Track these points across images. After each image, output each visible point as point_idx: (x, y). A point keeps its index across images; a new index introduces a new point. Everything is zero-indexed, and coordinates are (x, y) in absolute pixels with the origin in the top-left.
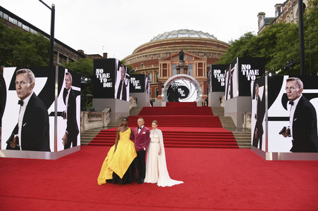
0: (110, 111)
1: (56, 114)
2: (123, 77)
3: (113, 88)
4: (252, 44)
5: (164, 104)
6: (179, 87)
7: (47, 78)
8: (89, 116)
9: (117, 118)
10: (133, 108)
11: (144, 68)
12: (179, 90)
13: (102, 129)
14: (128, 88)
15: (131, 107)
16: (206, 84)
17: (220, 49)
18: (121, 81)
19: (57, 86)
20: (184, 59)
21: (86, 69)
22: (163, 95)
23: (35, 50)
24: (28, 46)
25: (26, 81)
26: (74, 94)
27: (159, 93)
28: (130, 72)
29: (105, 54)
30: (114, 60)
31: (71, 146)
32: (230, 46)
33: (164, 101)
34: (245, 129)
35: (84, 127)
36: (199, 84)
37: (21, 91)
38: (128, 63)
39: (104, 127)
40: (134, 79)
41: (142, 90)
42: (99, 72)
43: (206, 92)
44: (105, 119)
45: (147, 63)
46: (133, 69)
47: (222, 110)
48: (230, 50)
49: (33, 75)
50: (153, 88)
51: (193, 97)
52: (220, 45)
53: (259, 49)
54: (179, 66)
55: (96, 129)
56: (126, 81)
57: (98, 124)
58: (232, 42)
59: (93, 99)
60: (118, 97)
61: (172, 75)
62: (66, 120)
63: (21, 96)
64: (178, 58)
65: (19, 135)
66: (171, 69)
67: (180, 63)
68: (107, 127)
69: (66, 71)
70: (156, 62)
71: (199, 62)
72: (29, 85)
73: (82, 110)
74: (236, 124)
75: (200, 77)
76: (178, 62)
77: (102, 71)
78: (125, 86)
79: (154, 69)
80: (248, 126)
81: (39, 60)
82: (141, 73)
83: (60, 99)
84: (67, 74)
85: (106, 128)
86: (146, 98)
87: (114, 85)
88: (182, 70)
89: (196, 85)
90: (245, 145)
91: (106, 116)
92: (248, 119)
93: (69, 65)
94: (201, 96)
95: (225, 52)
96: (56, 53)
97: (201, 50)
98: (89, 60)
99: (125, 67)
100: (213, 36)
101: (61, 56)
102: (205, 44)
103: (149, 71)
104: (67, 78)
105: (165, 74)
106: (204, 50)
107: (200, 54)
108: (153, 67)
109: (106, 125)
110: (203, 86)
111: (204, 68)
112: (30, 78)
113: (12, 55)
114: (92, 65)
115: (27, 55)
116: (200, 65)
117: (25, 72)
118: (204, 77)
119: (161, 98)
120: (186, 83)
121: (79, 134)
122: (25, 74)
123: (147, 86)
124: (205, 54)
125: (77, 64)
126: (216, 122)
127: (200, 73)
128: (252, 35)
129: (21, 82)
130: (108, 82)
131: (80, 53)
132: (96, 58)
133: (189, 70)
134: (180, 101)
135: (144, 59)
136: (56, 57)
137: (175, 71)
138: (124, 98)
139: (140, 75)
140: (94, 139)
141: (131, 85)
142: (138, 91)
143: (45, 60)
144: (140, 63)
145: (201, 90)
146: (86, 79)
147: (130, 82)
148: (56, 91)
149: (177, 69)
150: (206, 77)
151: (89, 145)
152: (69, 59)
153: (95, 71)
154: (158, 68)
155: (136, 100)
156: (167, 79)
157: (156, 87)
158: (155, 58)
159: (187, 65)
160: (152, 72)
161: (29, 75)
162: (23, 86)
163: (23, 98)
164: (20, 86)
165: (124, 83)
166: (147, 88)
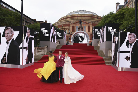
0: (47, 47)
1: (23, 48)
2: (53, 31)
3: (49, 37)
4: (113, 17)
5: (72, 44)
7: (18, 32)
8: (38, 49)
10: (58, 46)
11: (63, 28)
13: (44, 55)
14: (56, 37)
15: (57, 45)
16: (91, 35)
17: (98, 19)
18: (53, 34)
19: (23, 35)
20: (82, 24)
21: (37, 28)
22: (71, 40)
23: (14, 19)
24: (11, 17)
25: (10, 33)
27: (70, 39)
28: (57, 29)
29: (46, 21)
30: (50, 24)
31: (30, 63)
32: (103, 18)
34: (109, 56)
35: (35, 54)
36: (88, 35)
37: (7, 37)
38: (56, 25)
39: (44, 54)
40: (59, 32)
41: (62, 38)
42: (43, 29)
43: (91, 39)
44: (45, 51)
45: (65, 25)
47: (99, 47)
48: (103, 20)
49: (13, 30)
50: (67, 37)
51: (86, 41)
52: (98, 17)
53: (116, 20)
54: (79, 27)
55: (41, 55)
57: (42, 53)
58: (104, 16)
59: (40, 42)
60: (51, 41)
61: (76, 31)
62: (27, 51)
63: (8, 39)
64: (79, 23)
65: (6, 57)
67: (80, 26)
68: (46, 54)
69: (28, 28)
70: (69, 25)
71: (89, 25)
72: (11, 35)
73: (35, 46)
74: (105, 54)
75: (89, 32)
76: (79, 25)
77: (44, 29)
78: (54, 36)
79: (68, 28)
80: (110, 55)
82: (62, 30)
83: (25, 41)
84: (28, 30)
85: (45, 55)
86: (64, 42)
87: (49, 35)
88: (80, 29)
89: (87, 36)
90: (109, 64)
91: (45, 49)
92: (110, 52)
93: (29, 26)
94: (89, 41)
95: (100, 21)
96: (24, 20)
97: (90, 20)
98: (38, 23)
100: (95, 13)
101: (26, 22)
102: (91, 17)
103: (65, 29)
104: (28, 32)
105: (73, 31)
106: (91, 20)
107: (89, 22)
108: (67, 27)
109: (45, 53)
111: (91, 28)
112: (12, 32)
113: (4, 21)
114: (39, 26)
115: (10, 21)
116: (89, 26)
117: (9, 29)
118: (91, 32)
119: (71, 41)
121: (33, 57)
122: (9, 30)
124: (91, 22)
125: (33, 25)
126: (96, 53)
127: (89, 30)
128: (113, 13)
129: (8, 33)
131: (35, 21)
132: (42, 23)
133: (84, 29)
134: (80, 43)
135: (63, 23)
136: (24, 22)
137: (77, 29)
138: (54, 41)
139: (61, 31)
140: (40, 59)
141: (57, 35)
142: (60, 38)
143: (19, 24)
144: (61, 25)
145: (89, 38)
146: (37, 32)
147: (57, 34)
148: (23, 38)
149: (78, 28)
150: (92, 32)
151: (38, 62)
152: (30, 23)
153: (41, 29)
154: (70, 28)
155: (60, 42)
156: (74, 33)
157: (69, 36)
158: (68, 23)
159: (83, 26)
160: (67, 30)
161: (11, 30)
162: (8, 35)
163: (8, 41)
164: (7, 35)
165: (54, 34)
166: (64, 37)
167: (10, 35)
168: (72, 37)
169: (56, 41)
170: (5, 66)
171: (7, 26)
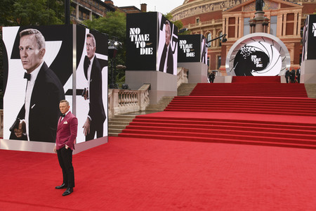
0: (149, 88)
1: (74, 92)
2: (168, 39)
3: (154, 56)
5: (228, 80)
6: (254, 53)
7: (60, 43)
8: (120, 95)
9: (159, 98)
10: (182, 85)
11: (200, 25)
12: (254, 57)
13: (138, 114)
14: (175, 56)
15: (179, 84)
16: (298, 47)
18: (166, 46)
19: (75, 52)
20: (264, 8)
21: (115, 28)
22: (227, 66)
25: (33, 47)
27: (221, 63)
28: (179, 32)
29: (144, 6)
30: (155, 14)
33: (229, 74)
35: (113, 111)
36: (285, 48)
37: (27, 60)
38: (177, 18)
39: (140, 111)
40: (185, 42)
41: (196, 59)
42: (135, 32)
43: (298, 60)
44: (142, 100)
45: (205, 17)
46: (183, 27)
49: (42, 38)
50: (213, 55)
51: (276, 68)
54: (255, 21)
55: (129, 113)
56: (173, 46)
57: (134, 107)
59: (127, 72)
60: (161, 69)
61: (243, 35)
62: (88, 101)
63: (28, 66)
64: (253, 7)
65: (26, 120)
66: (242, 25)
67: (257, 16)
68: (146, 111)
69: (87, 31)
70: (218, 15)
71: (288, 11)
72: (37, 51)
73: (110, 86)
75: (290, 37)
76: (253, 14)
77: (138, 30)
78: (171, 53)
79: (215, 26)
81: (52, 15)
82: (196, 32)
83: (79, 71)
84: (88, 36)
85: (144, 113)
86: (202, 71)
87: (155, 51)
88: (258, 26)
89: (280, 50)
91: (143, 96)
93: (92, 23)
94: (288, 66)
96: (74, 5)
98: (120, 14)
99: (171, 24)
101: (82, 10)
103: (207, 29)
104: (90, 42)
105: (232, 33)
108: (213, 23)
109: (144, 109)
110: (292, 51)
111: (297, 22)
112: (39, 43)
113: (13, 9)
114: (123, 22)
115: (33, 9)
116: (290, 16)
117: (31, 33)
118: (296, 36)
119: (225, 70)
120: (265, 47)
122: (32, 36)
123: (204, 52)
125: (104, 20)
127: (289, 29)
129: (27, 48)
130: (146, 47)
131: (109, 5)
132: (131, 11)
133: (271, 26)
134: (255, 74)
135: (200, 11)
136: (75, 11)
137: (248, 28)
138: (170, 70)
139: (194, 35)
140: (127, 127)
141: (180, 51)
142: (190, 59)
143: (59, 17)
144: (194, 17)
145: (288, 57)
146: (116, 44)
147: (179, 47)
148: (75, 60)
149: (251, 25)
150: (299, 36)
151: (119, 135)
152: (93, 14)
153: (128, 31)
154: (221, 25)
155: (188, 73)
156: (234, 42)
157: (218, 53)
158: (217, 10)
159: (268, 17)
160: (212, 31)
161: (37, 38)
162: (30, 53)
163: (30, 70)
164: (26, 54)
165: (170, 48)
166: (204, 55)
167: (34, 54)
168: (230, 54)
169: (176, 71)
170: (23, 146)
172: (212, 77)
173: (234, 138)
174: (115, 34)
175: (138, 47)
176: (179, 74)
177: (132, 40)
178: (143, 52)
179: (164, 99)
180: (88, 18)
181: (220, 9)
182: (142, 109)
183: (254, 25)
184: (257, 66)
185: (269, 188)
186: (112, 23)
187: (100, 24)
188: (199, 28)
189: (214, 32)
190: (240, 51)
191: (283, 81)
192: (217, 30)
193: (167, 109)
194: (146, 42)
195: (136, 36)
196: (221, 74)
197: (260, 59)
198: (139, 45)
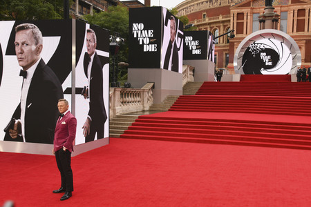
0: (153, 87)
1: (74, 90)
2: (173, 35)
3: (158, 53)
5: (236, 78)
6: (263, 51)
8: (122, 94)
9: (163, 98)
10: (188, 84)
11: (207, 20)
12: (263, 55)
13: (141, 114)
14: (181, 53)
15: (184, 82)
18: (171, 42)
19: (74, 49)
20: (274, 4)
21: (117, 23)
22: (235, 64)
25: (29, 42)
26: (100, 61)
27: (229, 60)
28: (185, 28)
30: (160, 9)
31: (96, 138)
33: (237, 73)
35: (114, 110)
36: (296, 45)
37: (23, 56)
38: (183, 13)
39: (144, 111)
40: (191, 38)
41: (203, 56)
42: (138, 27)
43: (309, 58)
44: (146, 99)
45: (212, 13)
46: (189, 23)
49: (40, 33)
50: (220, 52)
51: (286, 66)
54: (264, 16)
55: (132, 113)
56: (179, 42)
57: (136, 107)
59: (129, 70)
60: (166, 67)
61: (252, 31)
62: (88, 100)
63: (24, 63)
64: (263, 3)
65: (22, 120)
66: (251, 21)
67: (267, 12)
68: (150, 111)
69: (88, 26)
70: (225, 10)
71: (299, 7)
72: (34, 47)
73: (112, 85)
75: (301, 33)
76: (262, 10)
77: (141, 26)
78: (176, 50)
79: (223, 22)
81: (50, 9)
82: (203, 28)
83: (79, 69)
84: (89, 31)
85: (147, 114)
86: (208, 69)
87: (159, 48)
88: (268, 22)
89: (291, 47)
91: (147, 95)
93: (93, 18)
94: (299, 64)
98: (123, 8)
99: (176, 19)
101: (82, 4)
103: (215, 25)
104: (90, 38)
105: (240, 30)
108: (221, 18)
109: (147, 108)
110: (303, 48)
111: (308, 18)
112: (35, 38)
114: (126, 17)
116: (301, 12)
117: (28, 28)
118: (307, 33)
119: (233, 68)
120: (275, 44)
122: (28, 32)
123: (211, 50)
125: (105, 15)
127: (300, 27)
129: (23, 44)
130: (150, 43)
132: (134, 6)
133: (282, 22)
134: (264, 72)
135: (207, 6)
136: (75, 6)
137: (257, 24)
138: (175, 68)
139: (200, 32)
141: (186, 48)
142: (197, 57)
143: (58, 11)
144: (200, 12)
145: (299, 55)
146: (118, 40)
147: (184, 43)
148: (74, 57)
149: (260, 21)
151: (121, 137)
152: (94, 8)
153: (131, 27)
154: (229, 21)
155: (194, 71)
156: (243, 39)
157: (226, 50)
158: (225, 5)
159: (278, 13)
160: (219, 27)
161: (33, 33)
162: (26, 49)
163: (26, 67)
164: (22, 50)
165: (175, 44)
166: (211, 52)
168: (238, 51)
169: (181, 68)
170: (18, 147)
171: (20, 19)
172: (219, 75)
173: (242, 139)
174: (117, 29)
175: (141, 43)
176: (184, 72)
177: (135, 36)
178: (146, 48)
179: (169, 98)
180: (89, 13)
181: (227, 4)
182: (145, 109)
183: (264, 21)
184: (267, 64)
185: (279, 192)
186: (114, 18)
187: (101, 19)
188: (205, 24)
189: (222, 28)
190: (249, 48)
191: (294, 79)
192: (224, 26)
193: (172, 109)
194: (150, 38)
195: (140, 32)
196: (229, 73)
197: (269, 57)
198: (143, 41)
